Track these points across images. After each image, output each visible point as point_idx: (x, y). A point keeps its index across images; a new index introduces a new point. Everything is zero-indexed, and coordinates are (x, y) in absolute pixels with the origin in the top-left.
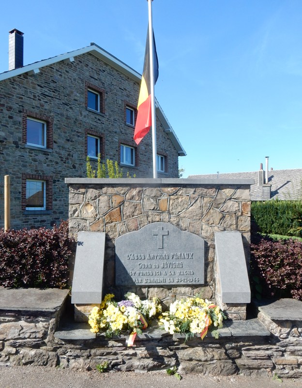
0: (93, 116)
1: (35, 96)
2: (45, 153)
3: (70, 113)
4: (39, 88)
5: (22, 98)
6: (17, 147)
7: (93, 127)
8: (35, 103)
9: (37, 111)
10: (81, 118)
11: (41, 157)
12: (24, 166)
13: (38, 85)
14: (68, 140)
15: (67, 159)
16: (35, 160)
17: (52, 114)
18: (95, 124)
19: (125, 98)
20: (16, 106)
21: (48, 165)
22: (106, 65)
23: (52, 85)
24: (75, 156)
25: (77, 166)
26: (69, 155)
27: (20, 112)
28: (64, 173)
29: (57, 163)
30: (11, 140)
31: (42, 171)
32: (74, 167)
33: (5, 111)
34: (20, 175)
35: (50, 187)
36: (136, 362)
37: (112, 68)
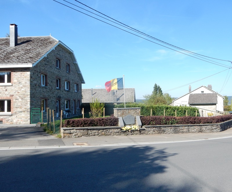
0: (58, 70)
1: (43, 65)
2: (46, 88)
3: (52, 71)
4: (44, 62)
5: (40, 67)
6: (39, 87)
7: (58, 75)
8: (43, 68)
9: (43, 71)
10: (54, 72)
11: (45, 90)
12: (41, 94)
13: (44, 61)
14: (51, 82)
15: (51, 90)
16: (43, 92)
17: (47, 72)
18: (58, 74)
19: (66, 60)
20: (39, 70)
21: (47, 93)
22: (61, 47)
23: (47, 59)
24: (53, 88)
25: (54, 92)
26: (52, 88)
27: (40, 72)
28: (50, 96)
29: (49, 92)
30: (38, 84)
31: (45, 96)
32: (53, 93)
33: (36, 73)
34: (40, 98)
35: (47, 102)
36: (130, 134)
37: (63, 48)
